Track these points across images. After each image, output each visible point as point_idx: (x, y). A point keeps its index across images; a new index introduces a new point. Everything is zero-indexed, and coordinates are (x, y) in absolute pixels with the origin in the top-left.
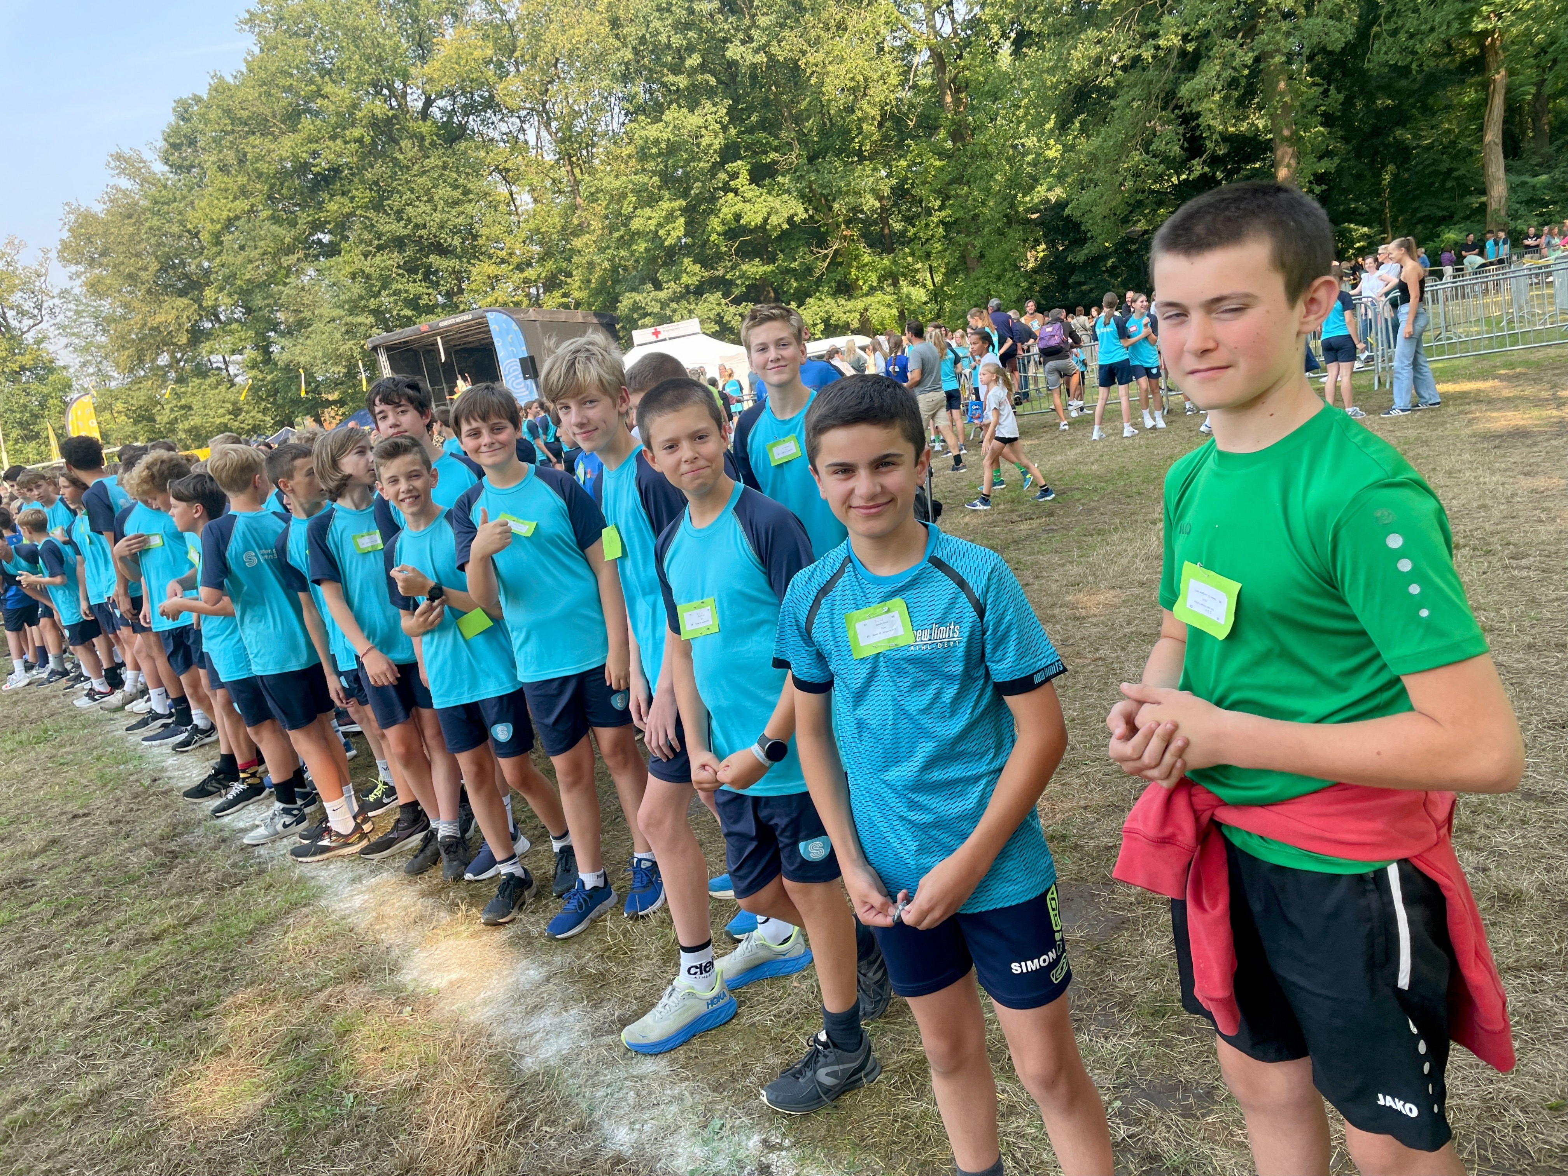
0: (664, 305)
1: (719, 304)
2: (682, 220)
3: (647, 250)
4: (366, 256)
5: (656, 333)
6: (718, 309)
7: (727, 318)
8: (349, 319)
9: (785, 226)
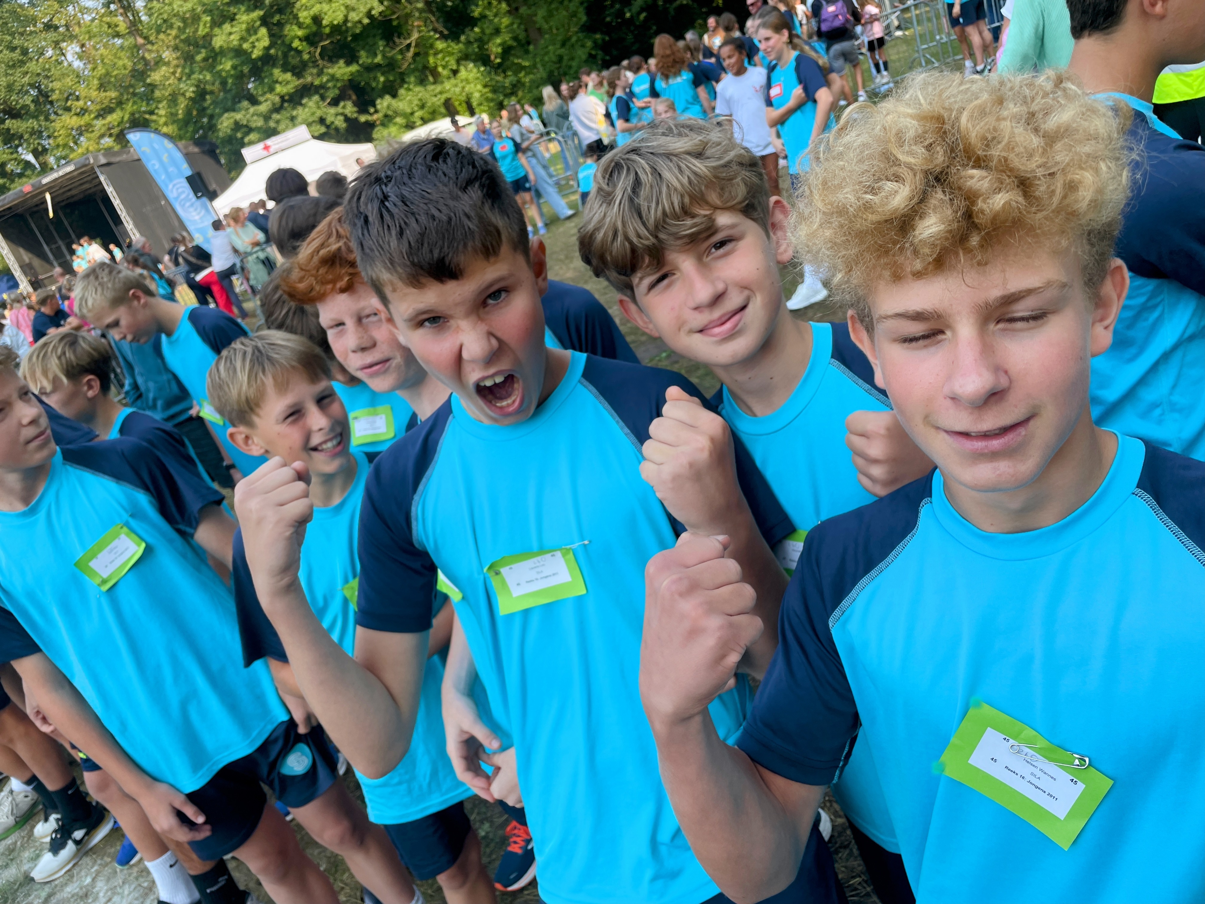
0: (267, 118)
1: (319, 108)
2: (263, 31)
3: (234, 67)
5: (267, 148)
6: (319, 113)
7: (329, 119)
9: (366, 21)
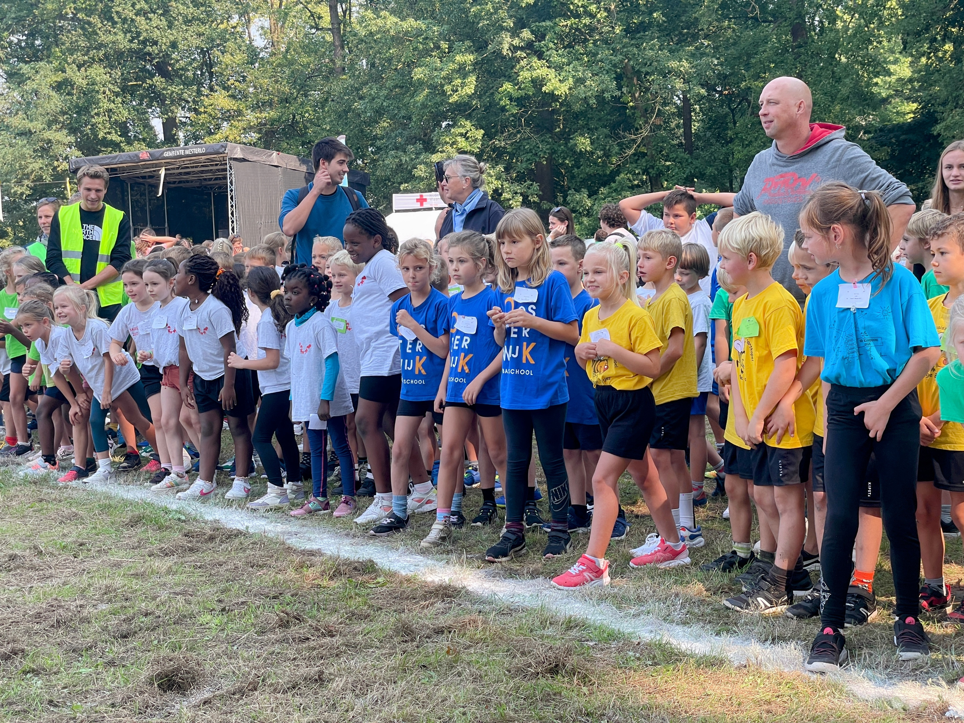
4: (79, 67)
5: (422, 200)
8: (48, 135)
